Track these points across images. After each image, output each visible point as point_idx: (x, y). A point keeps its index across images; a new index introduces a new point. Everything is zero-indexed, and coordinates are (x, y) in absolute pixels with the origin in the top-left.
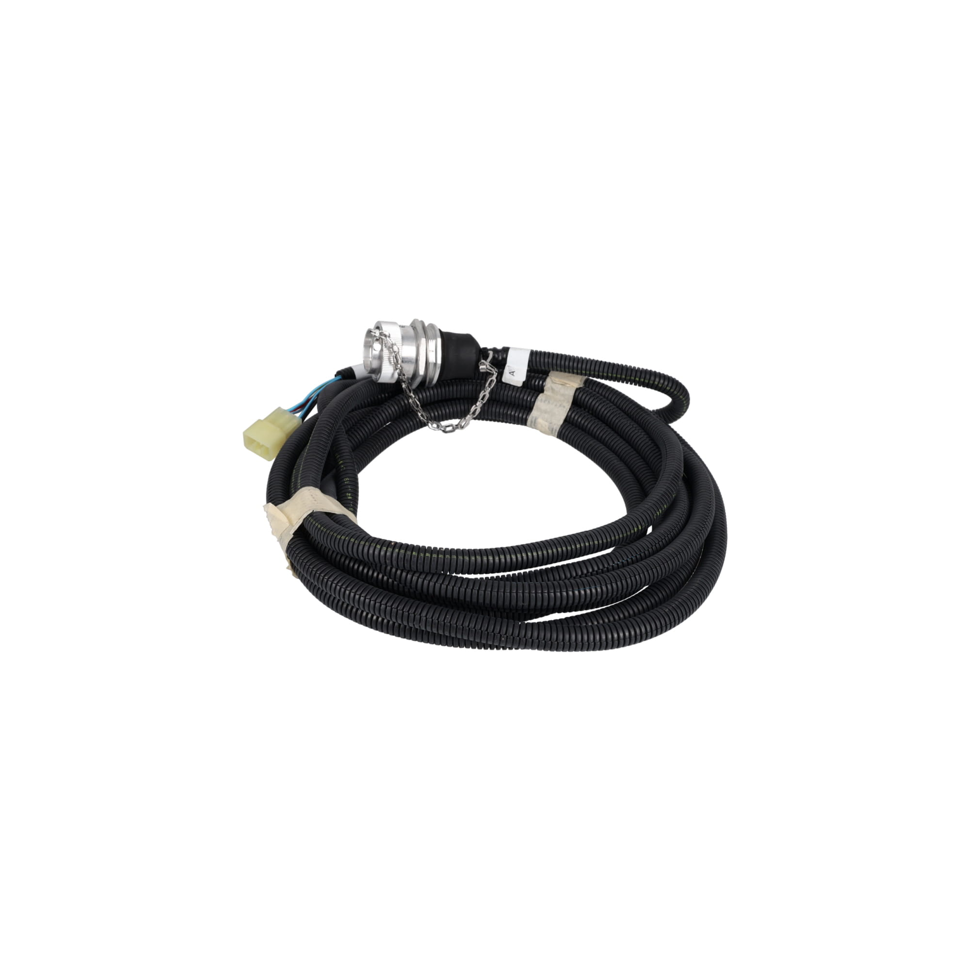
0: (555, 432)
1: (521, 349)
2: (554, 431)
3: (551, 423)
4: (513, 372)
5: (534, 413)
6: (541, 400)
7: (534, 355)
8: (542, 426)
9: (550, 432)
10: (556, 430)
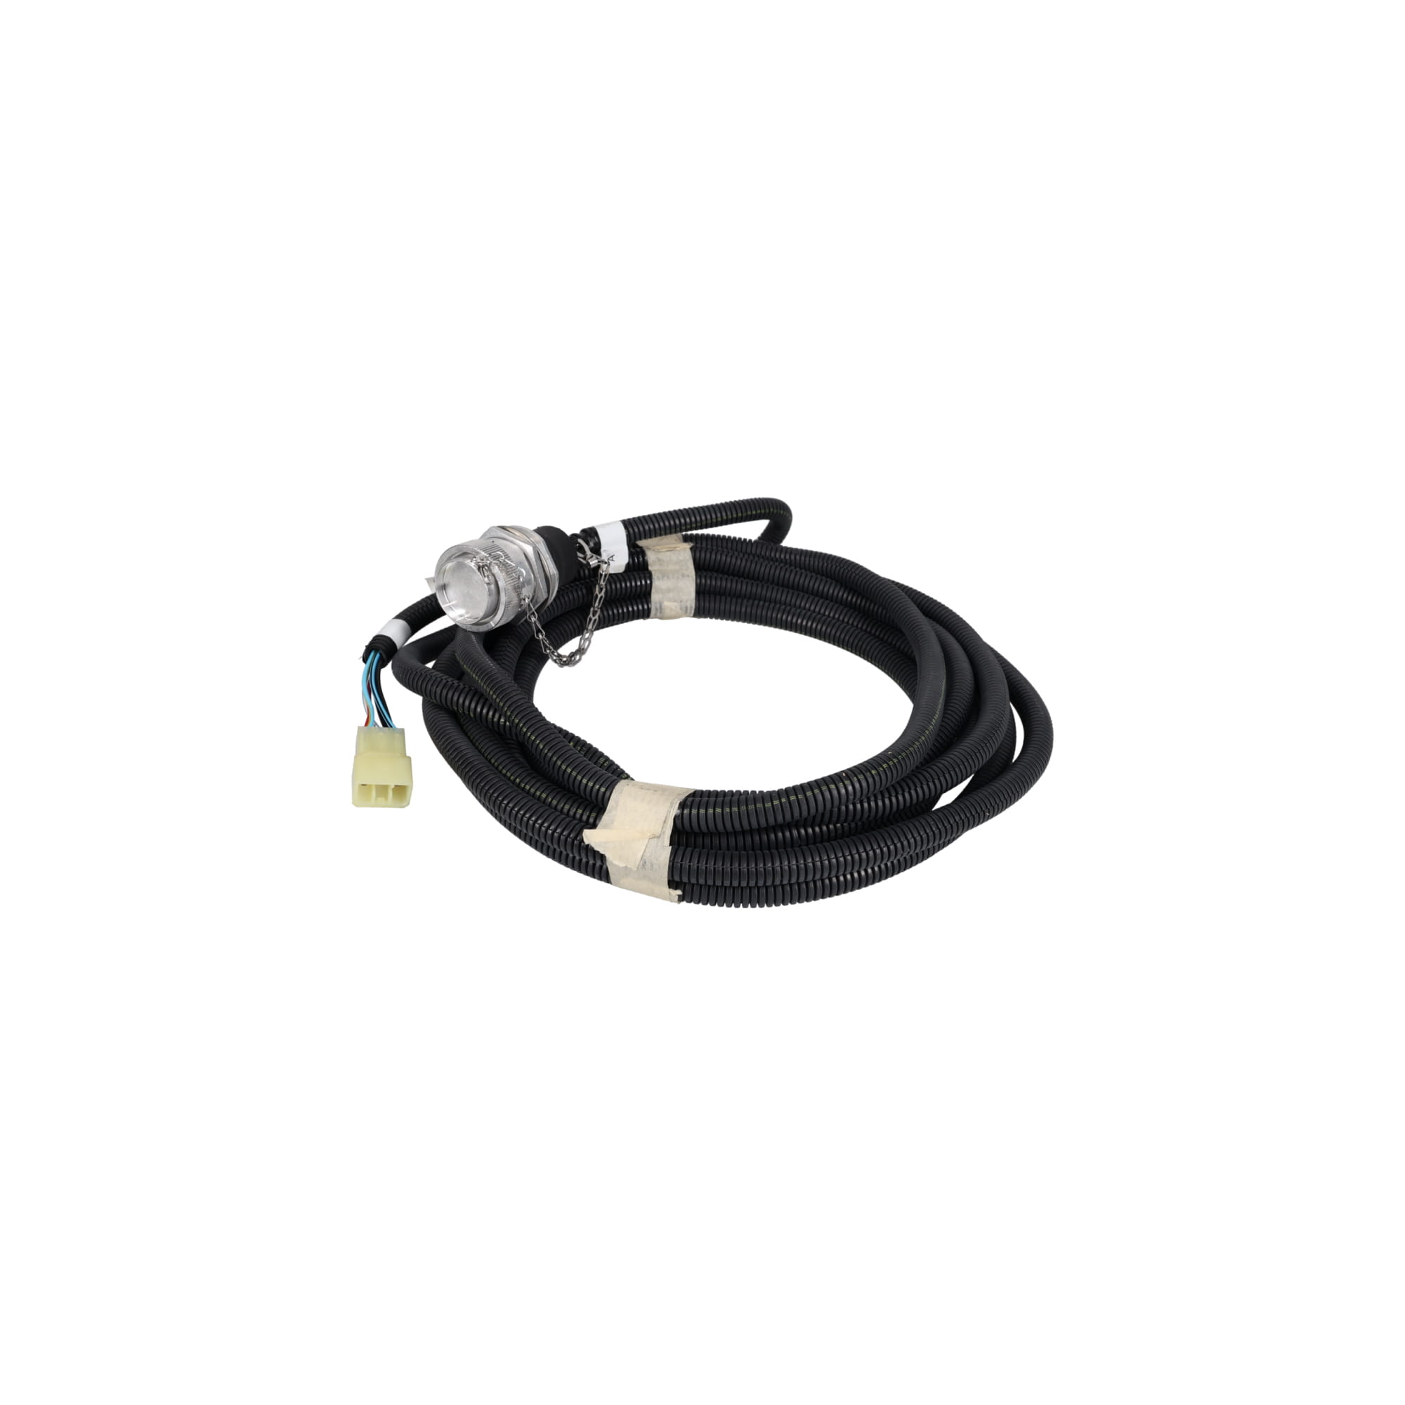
0: (691, 611)
1: (608, 524)
2: (689, 610)
3: (681, 602)
4: (612, 557)
5: (655, 597)
6: (658, 578)
7: (627, 524)
8: (671, 609)
9: (685, 613)
10: (691, 607)
